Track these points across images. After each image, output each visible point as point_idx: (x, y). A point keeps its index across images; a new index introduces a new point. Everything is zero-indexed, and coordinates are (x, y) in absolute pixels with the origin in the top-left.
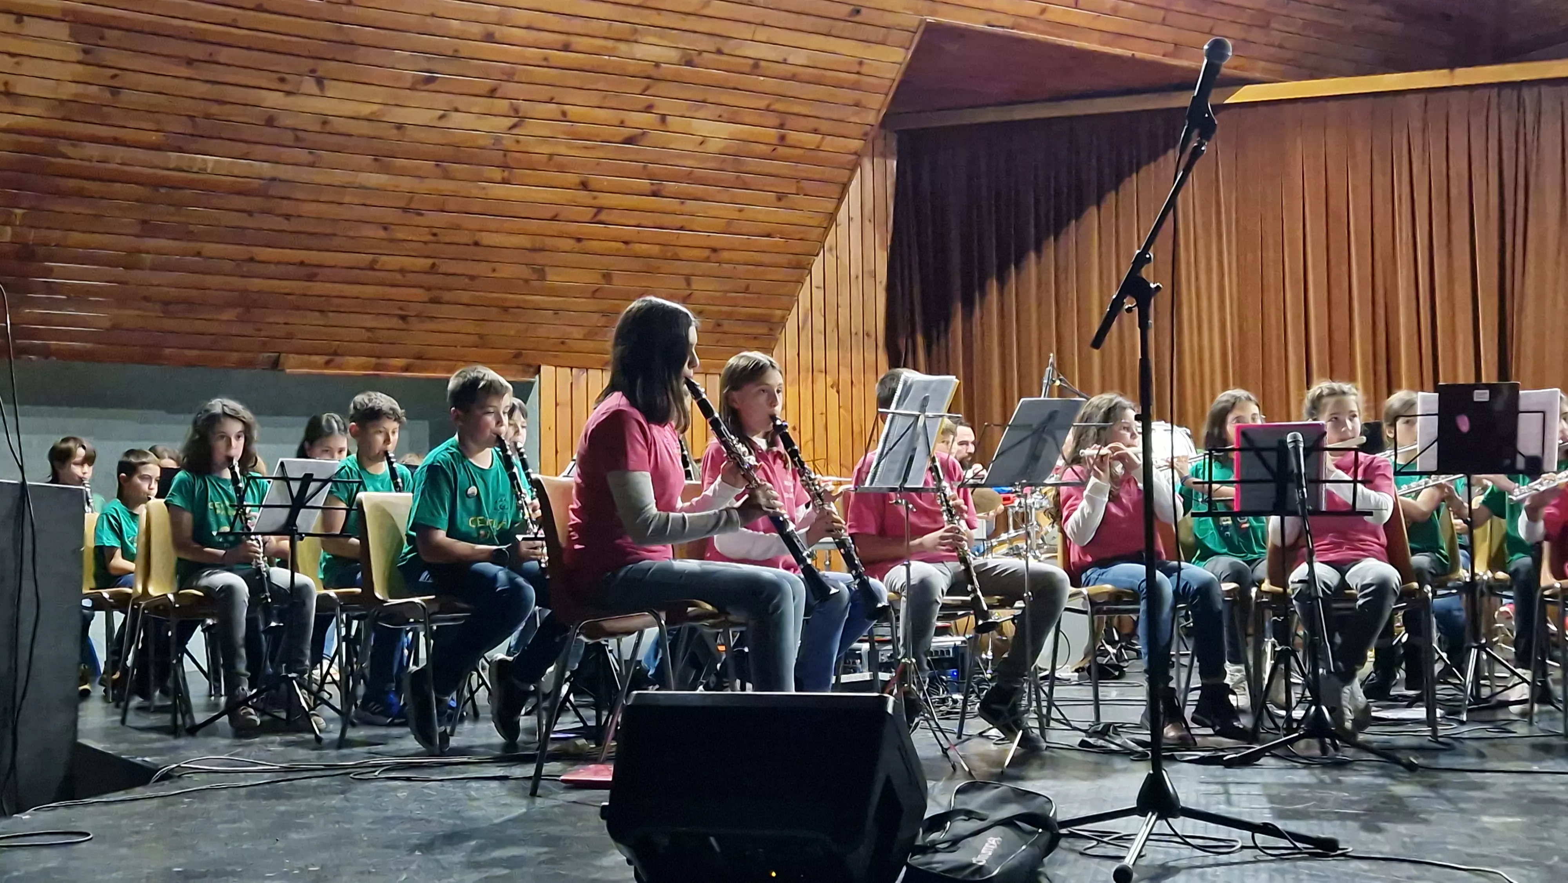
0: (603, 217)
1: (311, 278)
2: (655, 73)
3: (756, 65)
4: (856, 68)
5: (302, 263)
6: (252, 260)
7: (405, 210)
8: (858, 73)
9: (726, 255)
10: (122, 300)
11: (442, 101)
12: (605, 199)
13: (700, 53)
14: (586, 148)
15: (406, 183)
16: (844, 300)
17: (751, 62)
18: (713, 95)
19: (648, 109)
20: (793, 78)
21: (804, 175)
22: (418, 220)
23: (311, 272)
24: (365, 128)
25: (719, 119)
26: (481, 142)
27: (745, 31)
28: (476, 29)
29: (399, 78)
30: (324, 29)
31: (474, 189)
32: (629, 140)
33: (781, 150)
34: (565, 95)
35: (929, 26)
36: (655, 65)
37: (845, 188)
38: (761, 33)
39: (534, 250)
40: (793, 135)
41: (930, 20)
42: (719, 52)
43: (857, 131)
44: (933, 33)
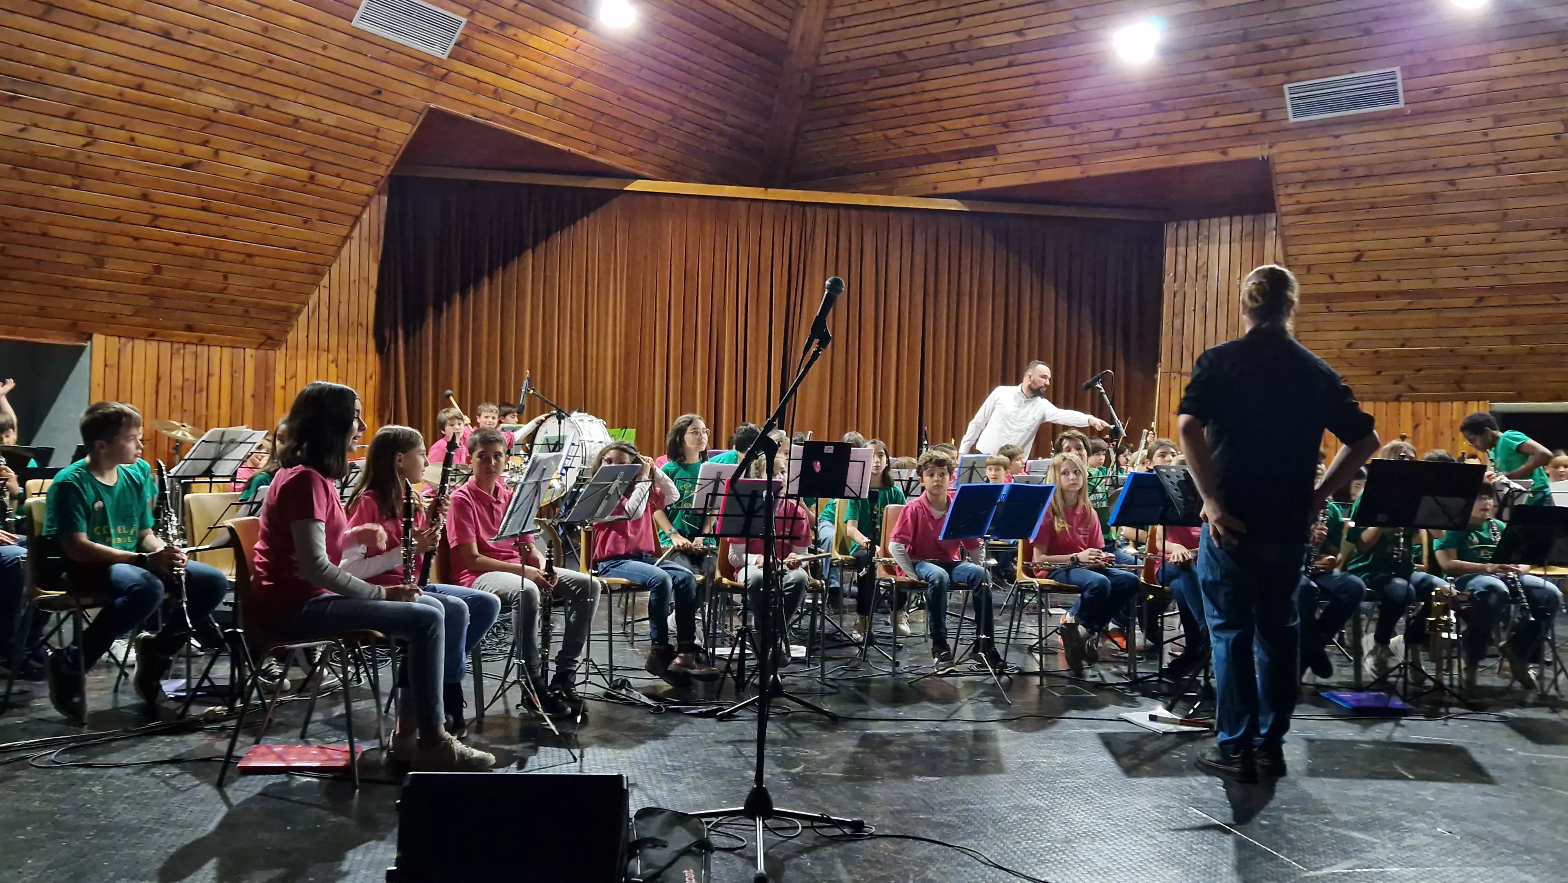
0: (157, 223)
2: (213, 116)
3: (296, 122)
4: (374, 134)
8: (376, 137)
9: (257, 260)
11: (24, 117)
12: (162, 209)
13: (252, 106)
14: (149, 168)
16: (344, 299)
17: (292, 118)
18: (259, 139)
19: (205, 143)
20: (325, 134)
21: (325, 206)
25: (263, 157)
26: (56, 155)
27: (289, 94)
28: (61, 63)
31: (46, 191)
32: (187, 166)
33: (310, 187)
34: (137, 125)
35: (432, 111)
36: (215, 110)
37: (357, 219)
38: (303, 98)
39: (96, 244)
40: (321, 177)
41: (432, 106)
42: (268, 107)
43: (371, 180)
44: (434, 115)
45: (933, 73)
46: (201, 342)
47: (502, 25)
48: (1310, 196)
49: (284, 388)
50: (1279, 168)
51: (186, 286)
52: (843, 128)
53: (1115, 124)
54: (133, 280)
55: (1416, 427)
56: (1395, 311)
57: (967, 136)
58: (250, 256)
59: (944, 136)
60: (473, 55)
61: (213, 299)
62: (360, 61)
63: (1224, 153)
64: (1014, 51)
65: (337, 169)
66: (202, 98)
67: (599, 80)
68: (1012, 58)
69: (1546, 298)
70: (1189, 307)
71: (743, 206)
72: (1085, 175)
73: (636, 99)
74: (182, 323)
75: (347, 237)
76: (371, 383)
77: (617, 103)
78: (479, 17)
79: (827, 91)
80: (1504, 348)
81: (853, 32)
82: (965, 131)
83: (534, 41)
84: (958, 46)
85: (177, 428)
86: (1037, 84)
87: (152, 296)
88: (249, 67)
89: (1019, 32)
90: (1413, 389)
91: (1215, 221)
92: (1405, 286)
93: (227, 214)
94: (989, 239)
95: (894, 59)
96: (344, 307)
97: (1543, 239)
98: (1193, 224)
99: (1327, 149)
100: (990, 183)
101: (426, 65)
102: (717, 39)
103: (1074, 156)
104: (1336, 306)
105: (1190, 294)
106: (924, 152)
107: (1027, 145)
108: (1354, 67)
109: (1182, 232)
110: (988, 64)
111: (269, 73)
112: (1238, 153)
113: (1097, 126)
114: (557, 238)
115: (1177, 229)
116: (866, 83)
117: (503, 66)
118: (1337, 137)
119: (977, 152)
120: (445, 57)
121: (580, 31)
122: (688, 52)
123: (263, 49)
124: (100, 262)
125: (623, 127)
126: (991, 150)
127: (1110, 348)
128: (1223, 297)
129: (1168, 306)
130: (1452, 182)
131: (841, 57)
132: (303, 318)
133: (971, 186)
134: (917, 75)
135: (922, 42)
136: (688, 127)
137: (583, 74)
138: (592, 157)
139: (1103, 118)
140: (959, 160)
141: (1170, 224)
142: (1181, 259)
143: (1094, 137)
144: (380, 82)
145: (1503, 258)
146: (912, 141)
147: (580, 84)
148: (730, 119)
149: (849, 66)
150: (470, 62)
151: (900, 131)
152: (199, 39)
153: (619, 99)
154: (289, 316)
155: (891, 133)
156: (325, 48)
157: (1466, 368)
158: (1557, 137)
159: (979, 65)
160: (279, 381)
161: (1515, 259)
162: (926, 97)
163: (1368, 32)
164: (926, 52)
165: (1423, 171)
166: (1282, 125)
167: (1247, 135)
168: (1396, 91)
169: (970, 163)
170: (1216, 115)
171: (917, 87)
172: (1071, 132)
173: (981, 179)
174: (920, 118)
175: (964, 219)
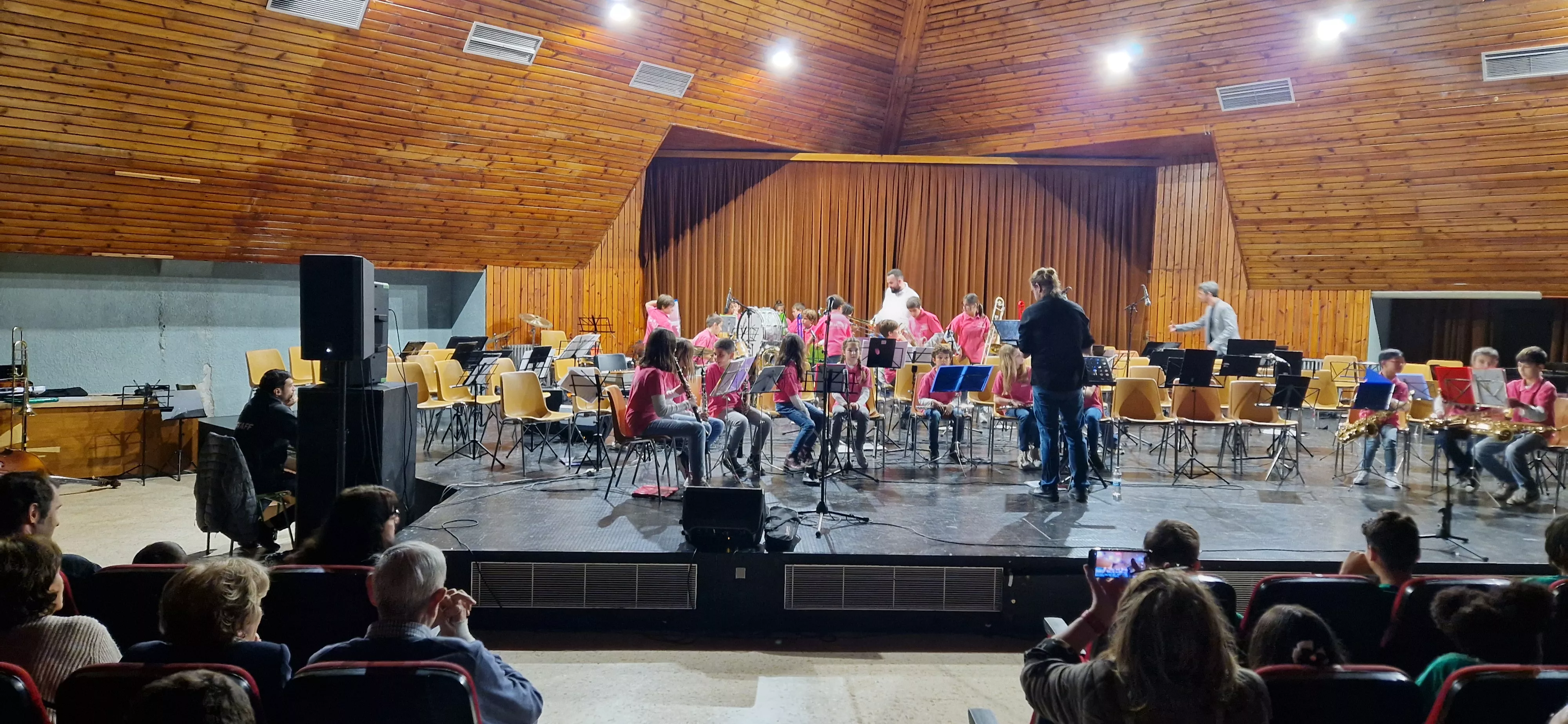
0: (521, 202)
1: (387, 228)
2: (554, 143)
3: (598, 141)
4: (641, 143)
5: (385, 222)
6: (362, 220)
7: (435, 199)
8: (642, 145)
9: (575, 219)
10: (297, 237)
11: (459, 154)
12: (525, 195)
13: (574, 135)
14: (519, 173)
15: (437, 188)
17: (596, 139)
18: (577, 152)
19: (549, 157)
20: (614, 146)
21: (612, 186)
22: (441, 204)
23: (387, 225)
24: (422, 165)
25: (579, 162)
26: (473, 171)
27: (595, 127)
28: (478, 124)
29: (441, 144)
30: (411, 123)
31: (468, 191)
32: (539, 171)
33: (604, 176)
34: (515, 152)
35: (673, 127)
36: (555, 140)
37: (630, 191)
38: (602, 128)
39: (491, 216)
40: (610, 170)
41: (674, 124)
42: (583, 135)
43: (638, 168)
44: (675, 129)
45: (988, 79)
46: (544, 266)
47: (714, 75)
48: (1240, 157)
49: (588, 291)
50: (1218, 140)
51: (536, 236)
52: (933, 112)
53: (1109, 111)
54: (509, 234)
55: (1322, 307)
56: (1303, 232)
57: (1014, 118)
58: (571, 217)
59: (999, 118)
60: (697, 93)
61: (550, 242)
62: (634, 104)
64: (1040, 65)
65: (619, 165)
66: (548, 134)
67: (774, 98)
68: (1041, 69)
69: (1399, 224)
70: (1172, 224)
71: (867, 168)
72: (1093, 143)
73: (796, 106)
74: (534, 256)
75: (624, 203)
76: (638, 286)
77: (785, 109)
78: (701, 72)
79: (923, 89)
80: (1377, 256)
81: (937, 53)
82: (1013, 114)
83: (734, 81)
84: (1005, 62)
85: (533, 319)
86: (1058, 85)
87: (519, 243)
88: (574, 115)
89: (1044, 54)
90: (1320, 283)
91: (1191, 166)
92: (1308, 215)
93: (560, 195)
94: (1032, 181)
95: (965, 69)
96: (621, 241)
97: (1394, 186)
98: (1176, 168)
99: (1248, 128)
100: (1031, 147)
101: (671, 102)
102: (848, 64)
103: (1086, 131)
104: (1264, 227)
105: (1173, 215)
106: (987, 127)
107: (1053, 123)
108: (1261, 77)
109: (1168, 174)
110: (1025, 73)
111: (584, 117)
112: (1192, 129)
113: (1097, 112)
114: (749, 191)
115: (1165, 171)
116: (946, 85)
117: (715, 97)
118: (1254, 120)
119: (1022, 128)
120: (681, 97)
121: (761, 72)
122: (829, 74)
123: (581, 104)
124: (493, 226)
125: (788, 123)
126: (1031, 126)
127: (1116, 254)
128: (1195, 218)
130: (1331, 150)
131: (931, 67)
132: (598, 250)
133: (1018, 149)
134: (980, 79)
135: (982, 59)
136: (831, 118)
137: (763, 96)
138: (770, 143)
139: (1102, 107)
140: (1010, 132)
141: (1160, 169)
142: (1167, 192)
143: (1096, 118)
144: (643, 114)
145: (1370, 198)
146: (977, 121)
147: (762, 101)
148: (858, 110)
149: (934, 74)
150: (696, 97)
151: (971, 114)
152: (548, 103)
153: (785, 107)
154: (590, 249)
155: (965, 115)
156: (614, 100)
157: (1352, 269)
158: (1396, 122)
159: (1019, 74)
160: (586, 288)
161: (1376, 198)
162: (987, 93)
163: (1267, 56)
164: (985, 66)
165: (1313, 142)
166: (1218, 112)
167: (1196, 118)
168: (1289, 93)
169: (1017, 134)
170: (1175, 106)
171: (981, 86)
172: (1082, 115)
173: (1025, 145)
174: (984, 106)
175: (1015, 169)
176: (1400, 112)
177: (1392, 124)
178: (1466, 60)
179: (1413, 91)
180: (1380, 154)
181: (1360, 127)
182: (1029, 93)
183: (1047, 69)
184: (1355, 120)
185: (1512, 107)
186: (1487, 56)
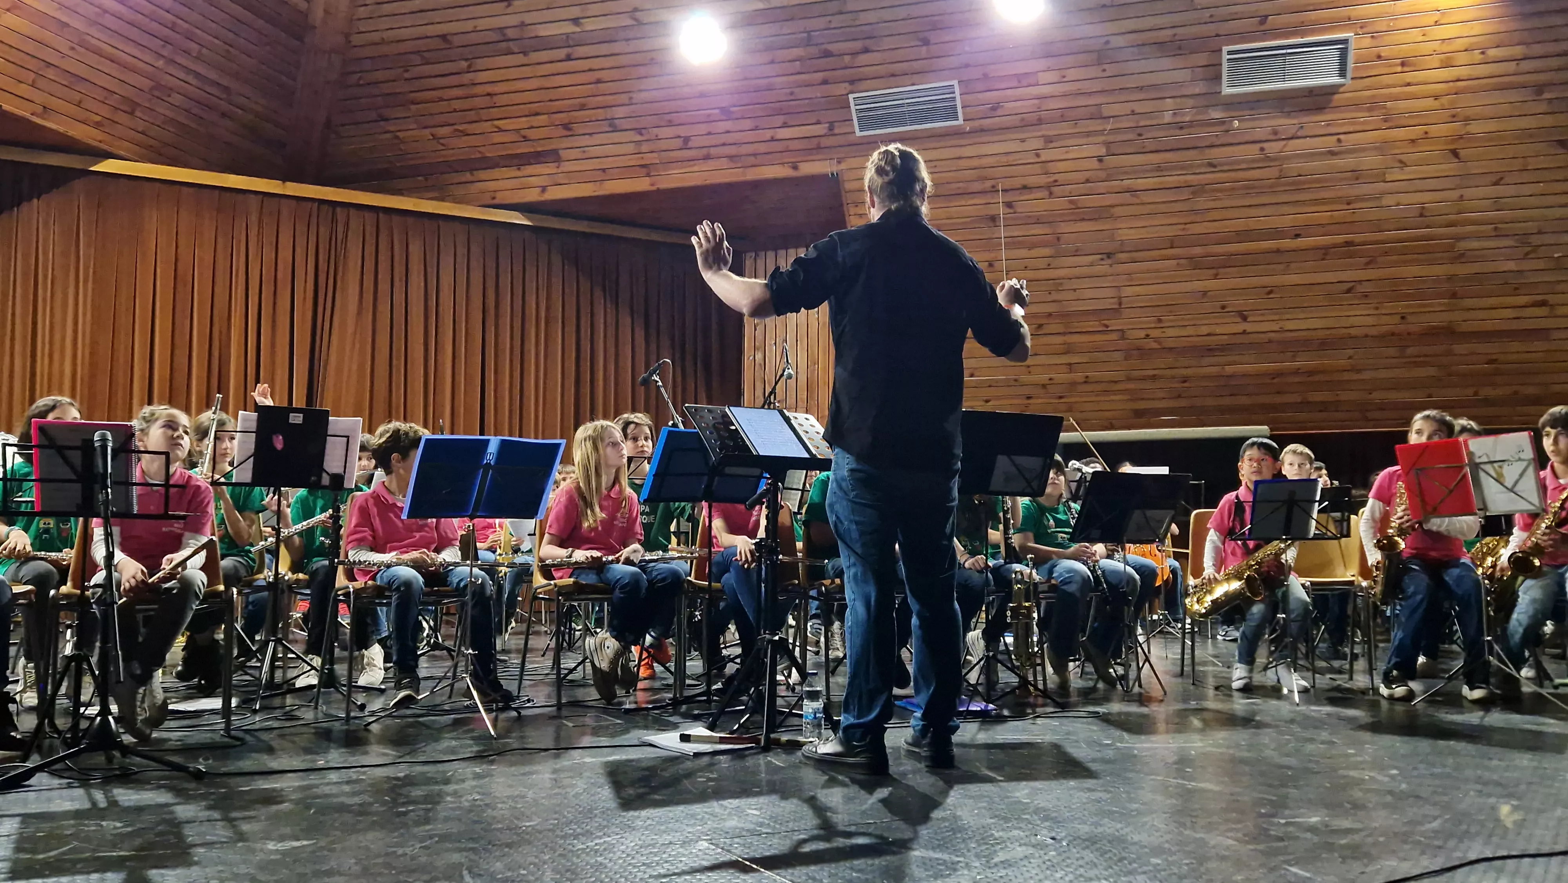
45: (480, 63)
50: (847, 186)
52: (382, 123)
53: (683, 131)
57: (526, 139)
59: (498, 138)
63: (795, 168)
64: (571, 43)
68: (569, 50)
69: (1097, 325)
70: (770, 341)
71: (254, 201)
72: (654, 188)
73: (99, 53)
77: (70, 53)
79: (360, 78)
80: (1066, 377)
82: (523, 132)
84: (510, 33)
86: (599, 81)
89: (576, 21)
94: (557, 260)
95: (438, 43)
97: (1093, 264)
98: (770, 255)
100: (555, 194)
103: (644, 166)
105: (770, 327)
106: (479, 155)
107: (591, 151)
108: (915, 78)
109: (760, 263)
110: (544, 56)
112: (809, 168)
113: (665, 132)
115: (755, 259)
116: (407, 71)
119: (537, 157)
125: (82, 87)
126: (552, 156)
127: (691, 384)
129: (749, 339)
130: (1009, 205)
131: (376, 37)
133: (532, 196)
134: (464, 64)
135: (469, 26)
136: (176, 99)
139: (670, 124)
140: (519, 166)
141: (748, 255)
143: (663, 145)
145: (1058, 283)
149: (382, 50)
151: (449, 129)
153: (73, 49)
155: (440, 132)
157: (1033, 398)
158: (1100, 160)
159: (533, 57)
161: (1068, 285)
162: (479, 90)
163: (926, 42)
164: (474, 38)
165: (983, 192)
166: (851, 138)
167: (816, 149)
168: (955, 107)
169: (529, 170)
170: (785, 125)
171: (467, 78)
172: (639, 138)
173: (544, 189)
174: (472, 115)
175: (527, 234)
176: (1107, 144)
177: (1094, 164)
178: (1202, 59)
179: (1126, 108)
180: (1078, 213)
181: (1052, 167)
182: (553, 94)
183: (581, 51)
184: (1045, 155)
185: (1257, 138)
186: (1229, 53)
